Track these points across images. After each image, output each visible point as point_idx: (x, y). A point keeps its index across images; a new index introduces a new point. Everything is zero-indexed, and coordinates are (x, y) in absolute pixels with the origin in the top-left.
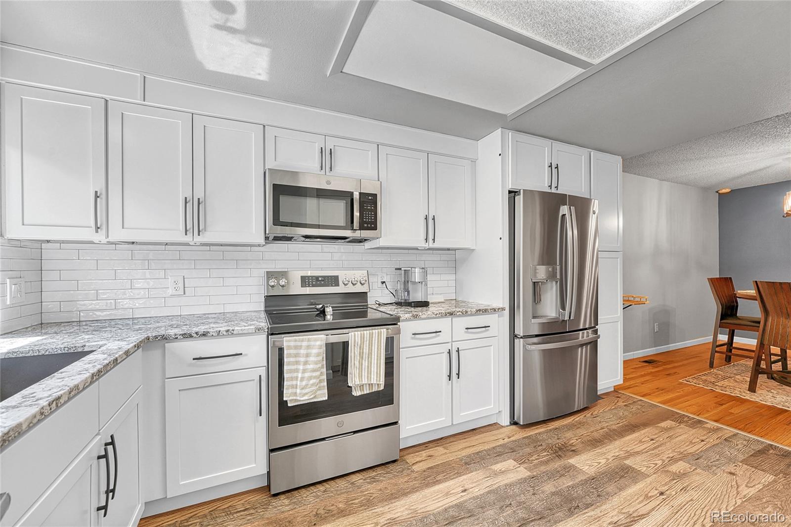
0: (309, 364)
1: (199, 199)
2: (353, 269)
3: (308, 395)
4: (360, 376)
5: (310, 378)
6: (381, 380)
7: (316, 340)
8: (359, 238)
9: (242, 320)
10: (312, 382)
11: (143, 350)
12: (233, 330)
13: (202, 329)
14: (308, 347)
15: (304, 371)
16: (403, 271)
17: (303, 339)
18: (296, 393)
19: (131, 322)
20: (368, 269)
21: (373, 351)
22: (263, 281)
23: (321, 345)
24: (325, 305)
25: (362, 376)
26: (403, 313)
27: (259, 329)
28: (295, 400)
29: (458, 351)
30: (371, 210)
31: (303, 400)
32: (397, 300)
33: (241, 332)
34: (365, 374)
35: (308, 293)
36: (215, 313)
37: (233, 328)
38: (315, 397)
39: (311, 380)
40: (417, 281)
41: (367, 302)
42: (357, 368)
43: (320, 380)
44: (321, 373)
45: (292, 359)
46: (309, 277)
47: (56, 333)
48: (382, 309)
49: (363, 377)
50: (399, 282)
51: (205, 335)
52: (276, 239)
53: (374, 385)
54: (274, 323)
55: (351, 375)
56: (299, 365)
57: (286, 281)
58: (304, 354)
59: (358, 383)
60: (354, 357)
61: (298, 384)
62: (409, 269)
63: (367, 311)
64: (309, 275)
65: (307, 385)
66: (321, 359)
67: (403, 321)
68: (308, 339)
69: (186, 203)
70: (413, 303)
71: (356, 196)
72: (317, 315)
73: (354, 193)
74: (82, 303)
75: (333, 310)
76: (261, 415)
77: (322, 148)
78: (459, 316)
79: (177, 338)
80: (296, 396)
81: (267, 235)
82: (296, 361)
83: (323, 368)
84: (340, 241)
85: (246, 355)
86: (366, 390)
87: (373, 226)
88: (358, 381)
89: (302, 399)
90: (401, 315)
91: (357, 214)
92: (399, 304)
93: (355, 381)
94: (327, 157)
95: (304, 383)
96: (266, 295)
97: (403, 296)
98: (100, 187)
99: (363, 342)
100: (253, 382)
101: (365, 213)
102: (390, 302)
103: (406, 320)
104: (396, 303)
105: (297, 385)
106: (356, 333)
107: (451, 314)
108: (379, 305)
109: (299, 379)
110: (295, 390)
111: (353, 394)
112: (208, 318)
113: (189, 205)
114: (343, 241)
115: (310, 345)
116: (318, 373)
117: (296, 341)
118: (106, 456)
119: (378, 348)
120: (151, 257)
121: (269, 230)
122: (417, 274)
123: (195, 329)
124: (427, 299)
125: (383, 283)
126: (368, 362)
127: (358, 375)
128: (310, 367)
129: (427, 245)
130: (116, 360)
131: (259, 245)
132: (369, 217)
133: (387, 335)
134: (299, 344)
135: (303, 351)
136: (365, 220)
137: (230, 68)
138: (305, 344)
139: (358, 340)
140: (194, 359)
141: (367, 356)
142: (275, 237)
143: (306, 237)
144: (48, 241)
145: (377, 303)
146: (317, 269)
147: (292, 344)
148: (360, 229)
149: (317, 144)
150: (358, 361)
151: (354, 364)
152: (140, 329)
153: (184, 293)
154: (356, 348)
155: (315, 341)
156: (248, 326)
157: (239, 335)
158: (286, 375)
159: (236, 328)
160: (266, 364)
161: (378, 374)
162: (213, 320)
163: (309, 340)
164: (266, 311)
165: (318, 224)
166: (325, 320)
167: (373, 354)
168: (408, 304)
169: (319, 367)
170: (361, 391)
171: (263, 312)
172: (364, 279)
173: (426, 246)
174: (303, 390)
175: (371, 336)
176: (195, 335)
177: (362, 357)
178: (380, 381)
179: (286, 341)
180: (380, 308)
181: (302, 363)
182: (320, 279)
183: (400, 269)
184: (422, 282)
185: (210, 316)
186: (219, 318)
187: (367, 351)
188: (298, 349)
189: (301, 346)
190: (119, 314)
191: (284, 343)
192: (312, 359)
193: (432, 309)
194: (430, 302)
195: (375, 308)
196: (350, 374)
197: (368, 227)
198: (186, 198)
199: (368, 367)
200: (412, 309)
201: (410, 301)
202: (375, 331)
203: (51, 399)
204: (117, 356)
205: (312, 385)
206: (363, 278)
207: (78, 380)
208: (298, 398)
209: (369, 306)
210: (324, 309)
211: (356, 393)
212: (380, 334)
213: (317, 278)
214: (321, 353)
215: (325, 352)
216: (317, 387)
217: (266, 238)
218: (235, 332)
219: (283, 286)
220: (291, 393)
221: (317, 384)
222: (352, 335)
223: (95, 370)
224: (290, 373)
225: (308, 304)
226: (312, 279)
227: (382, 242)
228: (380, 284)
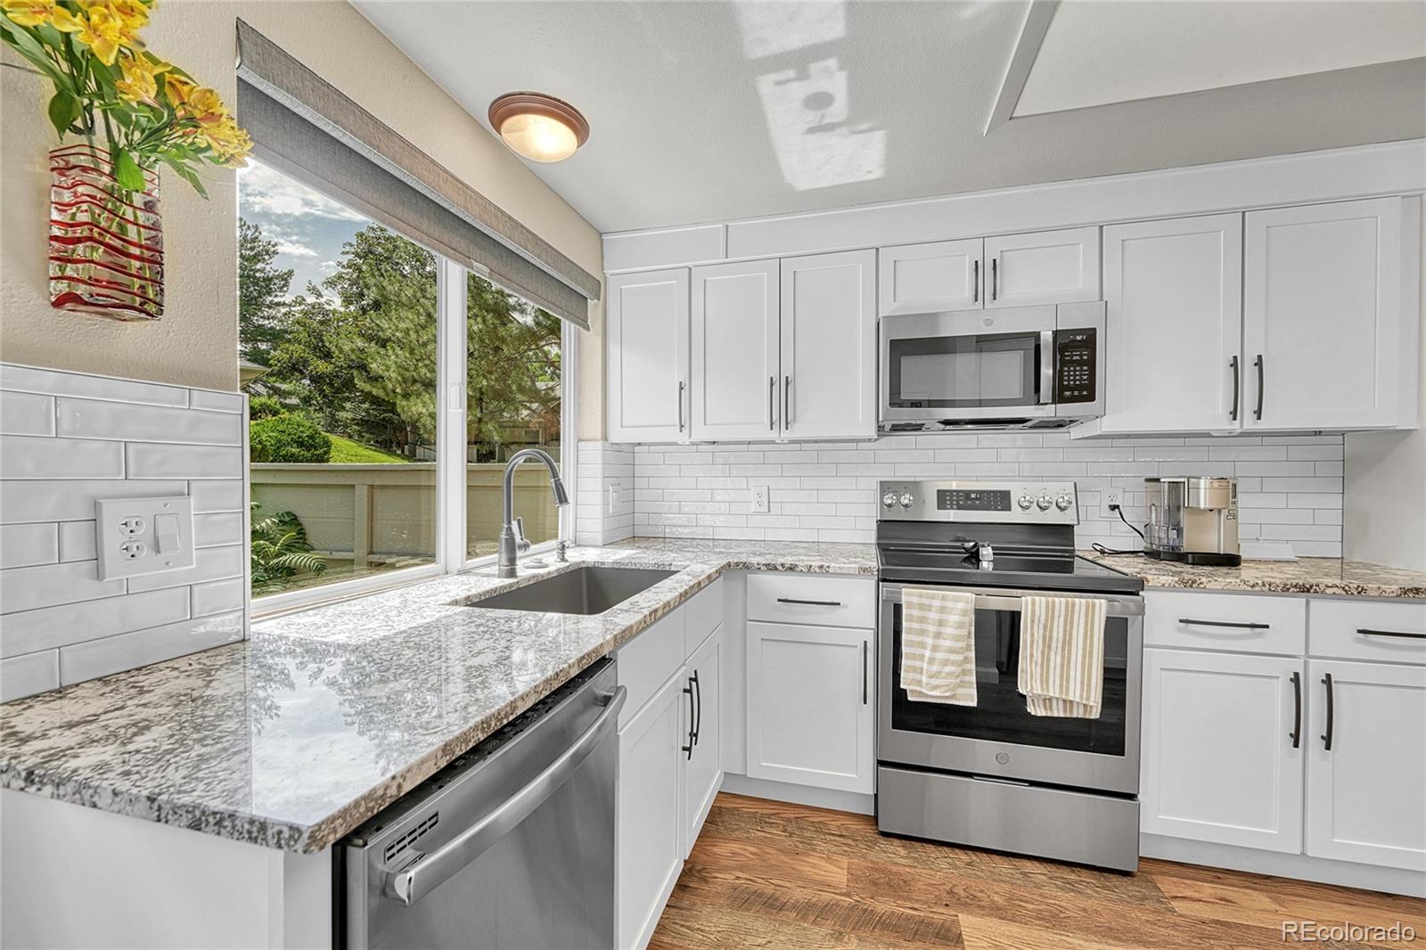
0: (944, 639)
1: (787, 378)
2: (1042, 478)
3: (943, 689)
4: (1045, 680)
5: (945, 662)
6: (1092, 698)
7: (957, 600)
8: (1055, 419)
9: (841, 555)
10: (948, 669)
11: (724, 579)
12: (828, 567)
13: (789, 560)
14: (943, 610)
15: (935, 649)
16: (1166, 485)
17: (934, 594)
18: (920, 681)
19: (710, 543)
20: (1075, 480)
21: (1074, 638)
22: (874, 496)
23: (967, 610)
24: (980, 543)
25: (1047, 682)
26: (1158, 575)
27: (864, 571)
28: (920, 692)
29: (1328, 680)
30: (1080, 363)
31: (932, 697)
32: (1149, 546)
33: (839, 571)
34: (1055, 677)
35: (951, 520)
36: (807, 542)
37: (828, 564)
38: (952, 697)
39: (946, 665)
40: (1202, 506)
41: (1073, 545)
42: (1036, 662)
43: (963, 670)
44: (966, 658)
45: (915, 625)
46: (951, 491)
47: (646, 548)
48: (1108, 561)
49: (1051, 683)
50: (1153, 508)
51: (792, 568)
52: (896, 428)
53: (1075, 705)
54: (887, 564)
55: (1024, 675)
56: (927, 636)
57: (911, 498)
58: (934, 619)
59: (1040, 693)
60: (1032, 642)
61: (925, 668)
62: (1182, 480)
63: (1073, 562)
64: (954, 488)
65: (940, 672)
66: (966, 633)
67: (1154, 589)
68: (943, 596)
69: (772, 385)
70: (1190, 556)
71: (1047, 337)
72: (965, 560)
73: (1042, 333)
74: (667, 516)
75: (994, 554)
76: (865, 703)
77: (976, 262)
78: (1334, 596)
79: (760, 569)
80: (921, 686)
81: (880, 423)
82: (921, 630)
83: (970, 651)
84: (1012, 426)
85: (846, 607)
86: (1058, 709)
87: (1085, 393)
88: (1039, 689)
89: (930, 693)
90: (1149, 577)
91: (1047, 372)
92: (1153, 555)
93: (1032, 686)
94: (987, 275)
95: (935, 668)
96: (879, 518)
97: (1165, 537)
98: (684, 378)
99: (1053, 618)
100: (854, 649)
101: (1066, 369)
102: (1132, 550)
103: (1163, 588)
104: (1146, 553)
105: (922, 669)
106: (1037, 598)
107: (1305, 589)
108: (1102, 552)
109: (926, 660)
110: (919, 676)
111: (1029, 710)
112: (797, 547)
113: (776, 388)
114: (1020, 426)
115: (945, 607)
116: (960, 657)
117: (921, 596)
118: (690, 691)
119: (1085, 635)
120: (732, 461)
121: (884, 415)
122: (1202, 491)
123: (781, 560)
124: (1239, 552)
125: (1114, 508)
126: (1063, 657)
127: (1039, 676)
128: (947, 643)
129: (1238, 426)
130: (699, 583)
131: (869, 440)
132: (1075, 376)
133: (1108, 613)
134: (926, 602)
135: (933, 615)
136: (1066, 383)
137: (827, 178)
138: (936, 603)
139: (1041, 612)
140: (779, 600)
141: (1060, 645)
142: (893, 425)
143: (947, 423)
144: (640, 444)
145: (1098, 548)
146: (967, 478)
147: (915, 600)
148: (1054, 402)
149: (967, 256)
150: (1040, 651)
151: (1032, 655)
152: (721, 553)
153: (769, 511)
154: (1036, 627)
155: (955, 601)
156: (850, 563)
157: (836, 575)
158: (904, 649)
159: (833, 565)
160: (874, 626)
161: (1085, 685)
162: (803, 551)
163: (944, 598)
164: (878, 544)
165: (978, 398)
166: (978, 568)
167: (1074, 643)
168: (1178, 556)
169: (962, 648)
170: (1046, 709)
171: (874, 547)
172: (1066, 498)
173: (1236, 426)
174: (933, 680)
175: (1070, 609)
176: (780, 568)
177: (1050, 647)
178: (1088, 699)
179: (906, 594)
180: (1104, 560)
181: (932, 635)
182: (973, 496)
183: (1158, 480)
184: (1220, 511)
185: (799, 544)
186: (810, 549)
187: (1061, 635)
188: (925, 610)
189: (930, 606)
190: (699, 533)
191: (903, 597)
192: (949, 630)
193: (1247, 573)
194: (1244, 555)
195: (1090, 558)
196: (1022, 671)
197: (1072, 396)
198: (772, 378)
199: (1062, 666)
200: (1188, 568)
201: (1184, 550)
202: (1080, 601)
203: (651, 610)
204: (700, 579)
205: (950, 674)
206: (1063, 497)
207: (669, 596)
208: (924, 691)
209: (1077, 553)
210: (978, 550)
211: (1035, 710)
212: (1090, 610)
213: (967, 494)
214: (965, 623)
215: (973, 624)
216: (958, 680)
217: (879, 427)
218: (830, 571)
219: (906, 506)
220: (913, 679)
221: (958, 676)
222: (1027, 602)
223: (682, 590)
224: (912, 646)
225: (952, 539)
226: (958, 496)
227: (1107, 425)
228: (1107, 512)
